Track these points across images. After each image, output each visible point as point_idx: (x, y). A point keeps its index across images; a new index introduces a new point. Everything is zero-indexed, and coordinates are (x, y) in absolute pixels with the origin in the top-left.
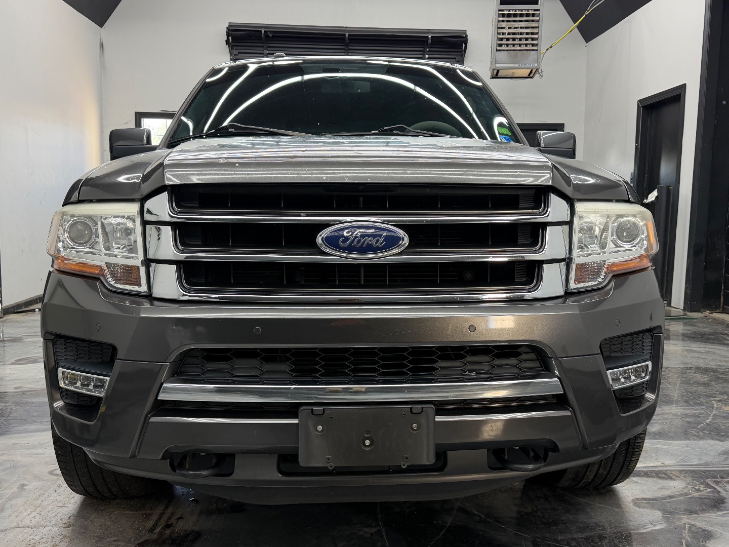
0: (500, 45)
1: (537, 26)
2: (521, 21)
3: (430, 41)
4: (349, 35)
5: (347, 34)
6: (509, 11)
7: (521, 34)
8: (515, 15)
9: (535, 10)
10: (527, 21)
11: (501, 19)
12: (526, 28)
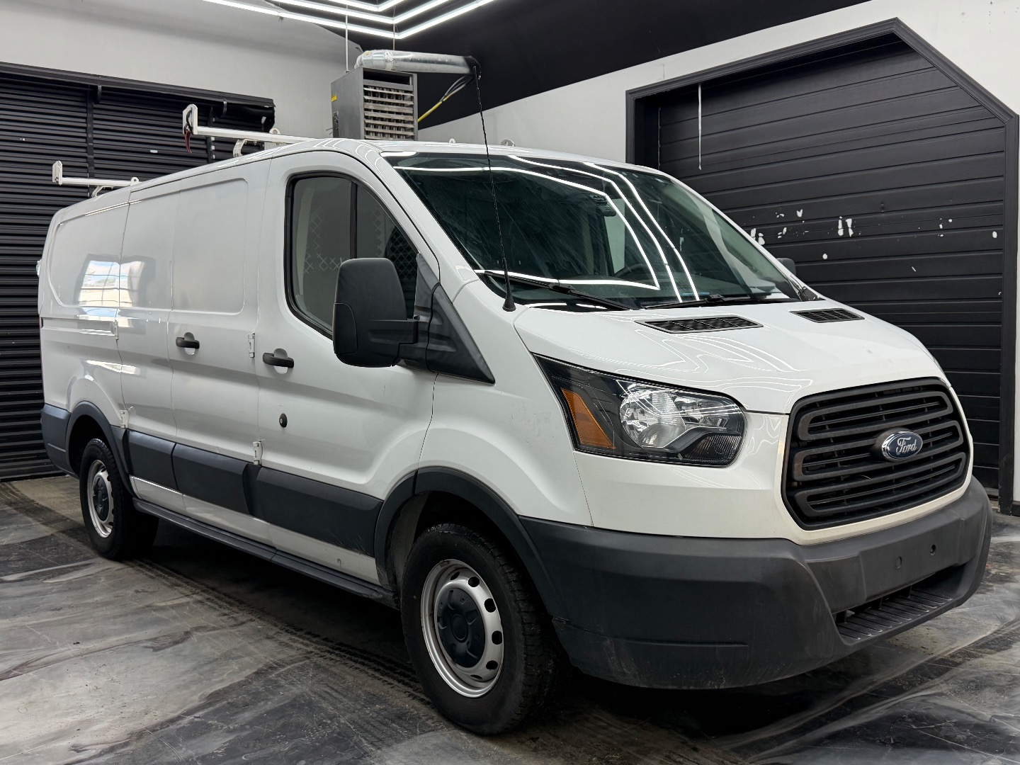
0: (367, 133)
1: (411, 112)
2: (390, 104)
3: (225, 109)
4: (102, 87)
5: (100, 87)
6: (375, 88)
7: (390, 120)
8: (382, 95)
9: (406, 92)
10: (397, 104)
11: (367, 97)
12: (397, 113)
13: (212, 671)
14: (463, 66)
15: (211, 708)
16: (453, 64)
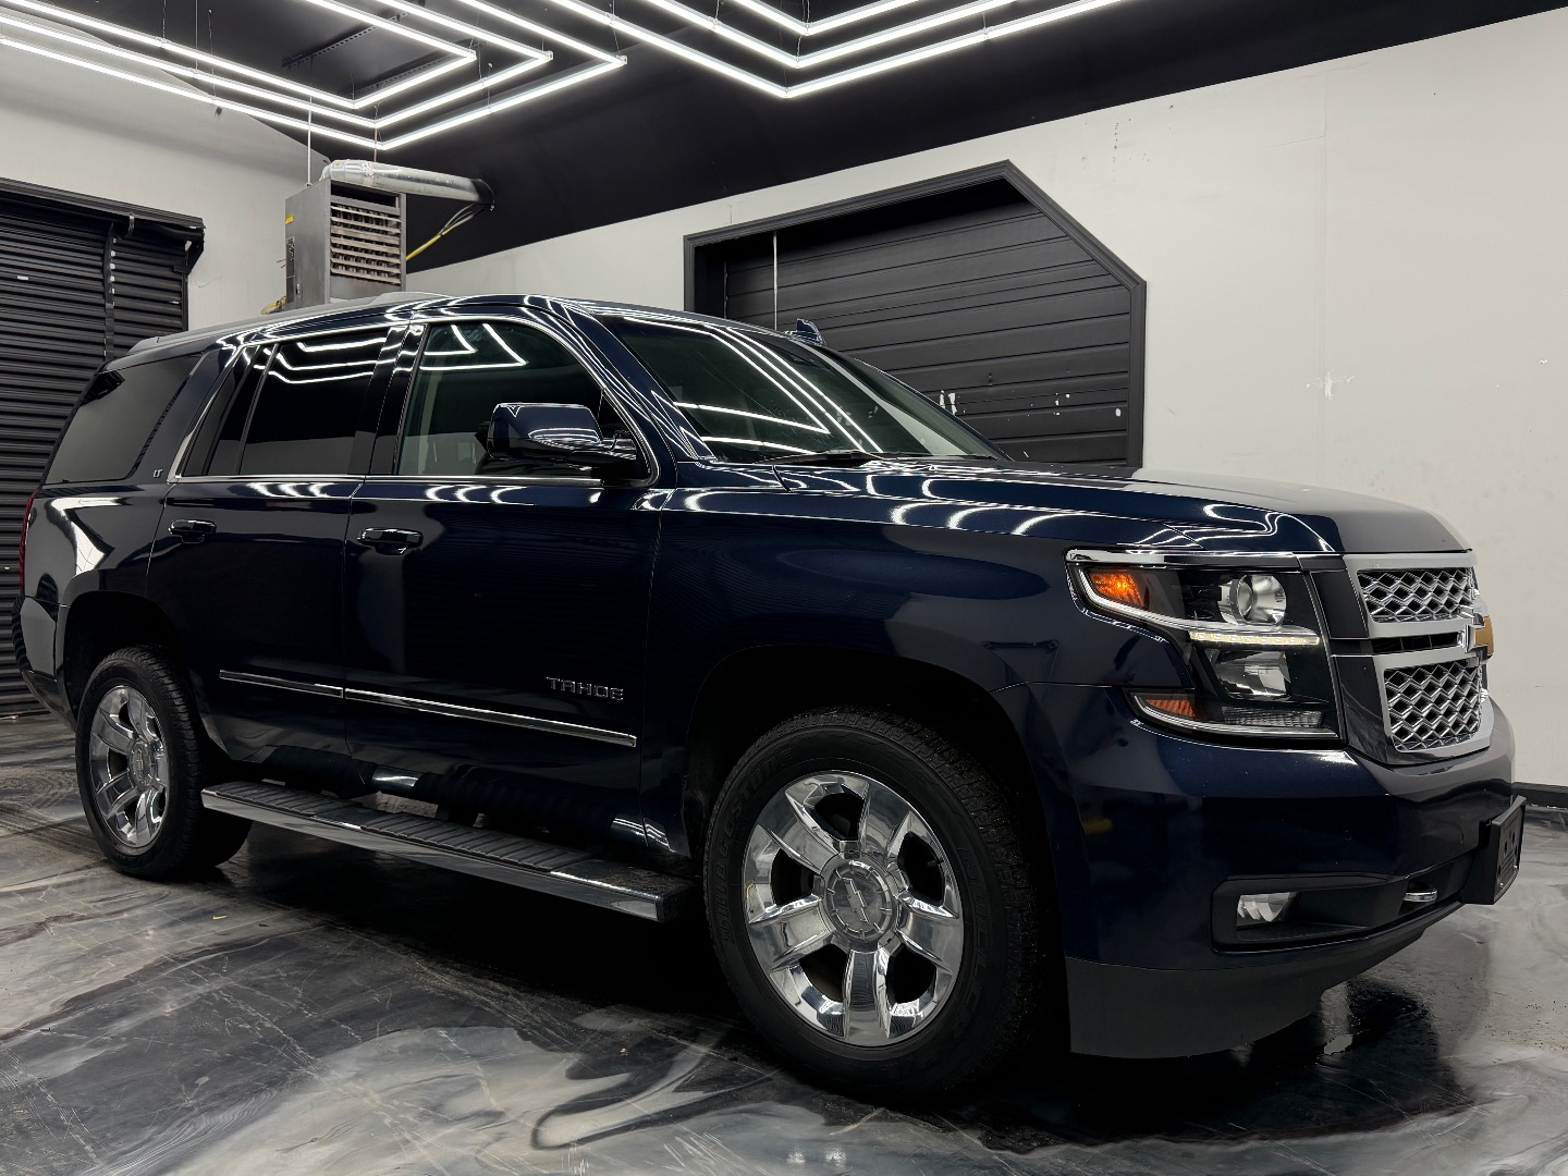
0: (335, 265)
1: (397, 243)
2: (368, 230)
3: (132, 227)
6: (347, 207)
7: (367, 251)
8: (357, 218)
9: (391, 216)
10: (378, 231)
11: (335, 219)
12: (378, 243)
13: (75, 971)
14: (470, 190)
15: (70, 1018)
16: (457, 187)
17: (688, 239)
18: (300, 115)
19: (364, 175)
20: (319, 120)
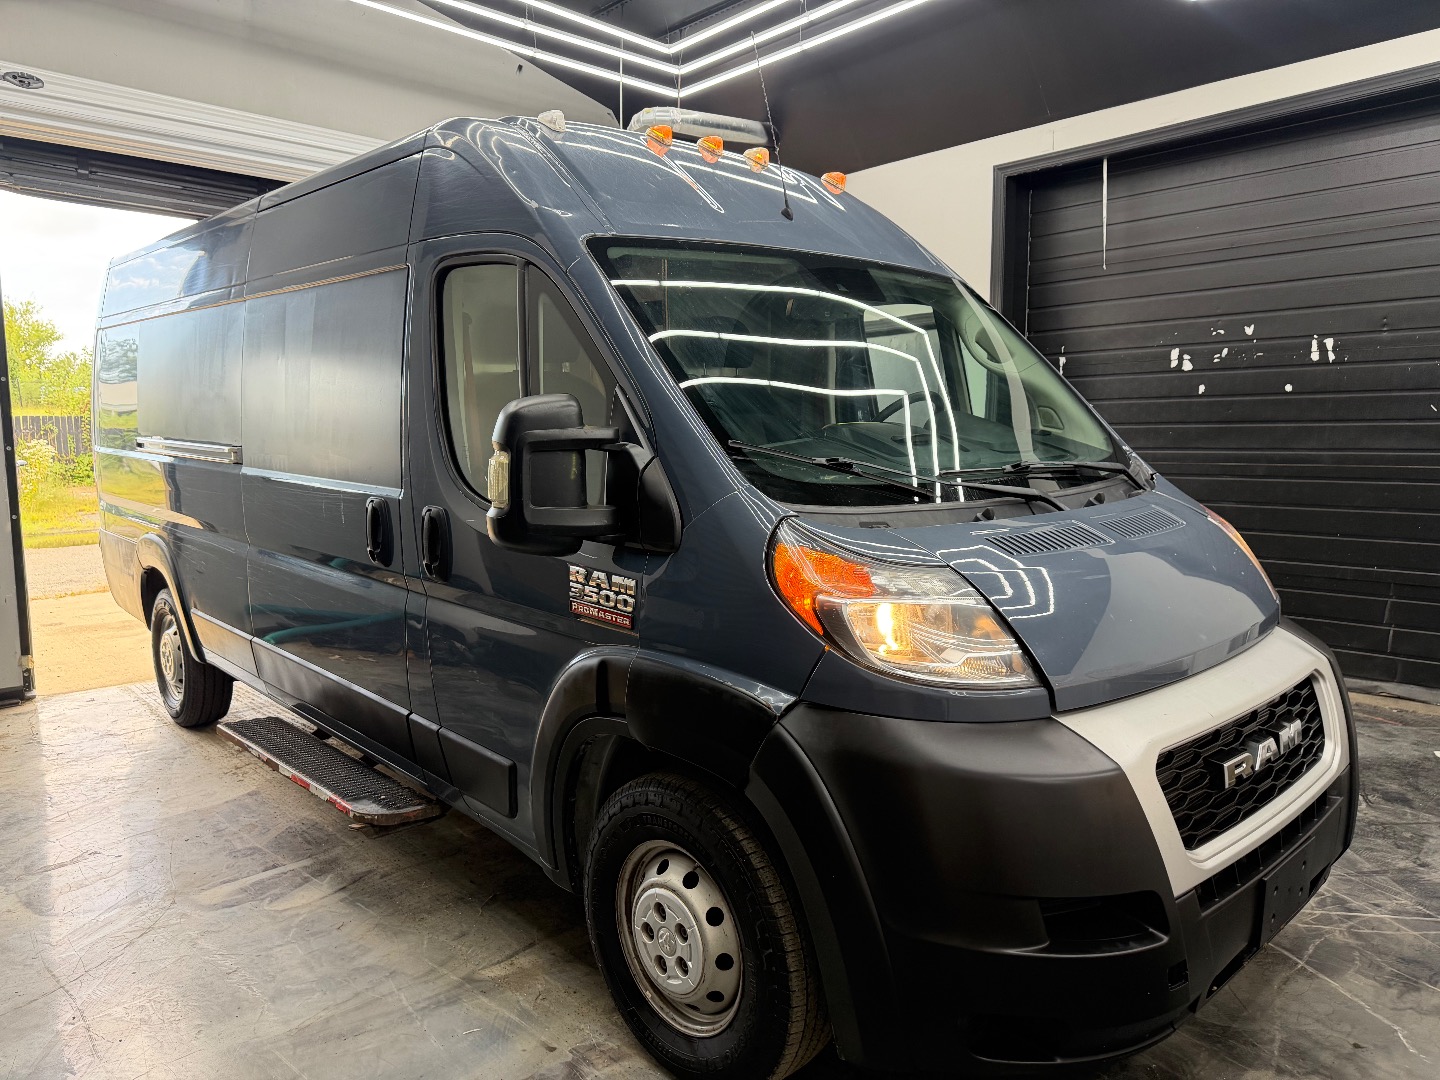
16: (750, 131)
17: (998, 169)
18: (611, 64)
19: (673, 122)
20: (631, 70)
